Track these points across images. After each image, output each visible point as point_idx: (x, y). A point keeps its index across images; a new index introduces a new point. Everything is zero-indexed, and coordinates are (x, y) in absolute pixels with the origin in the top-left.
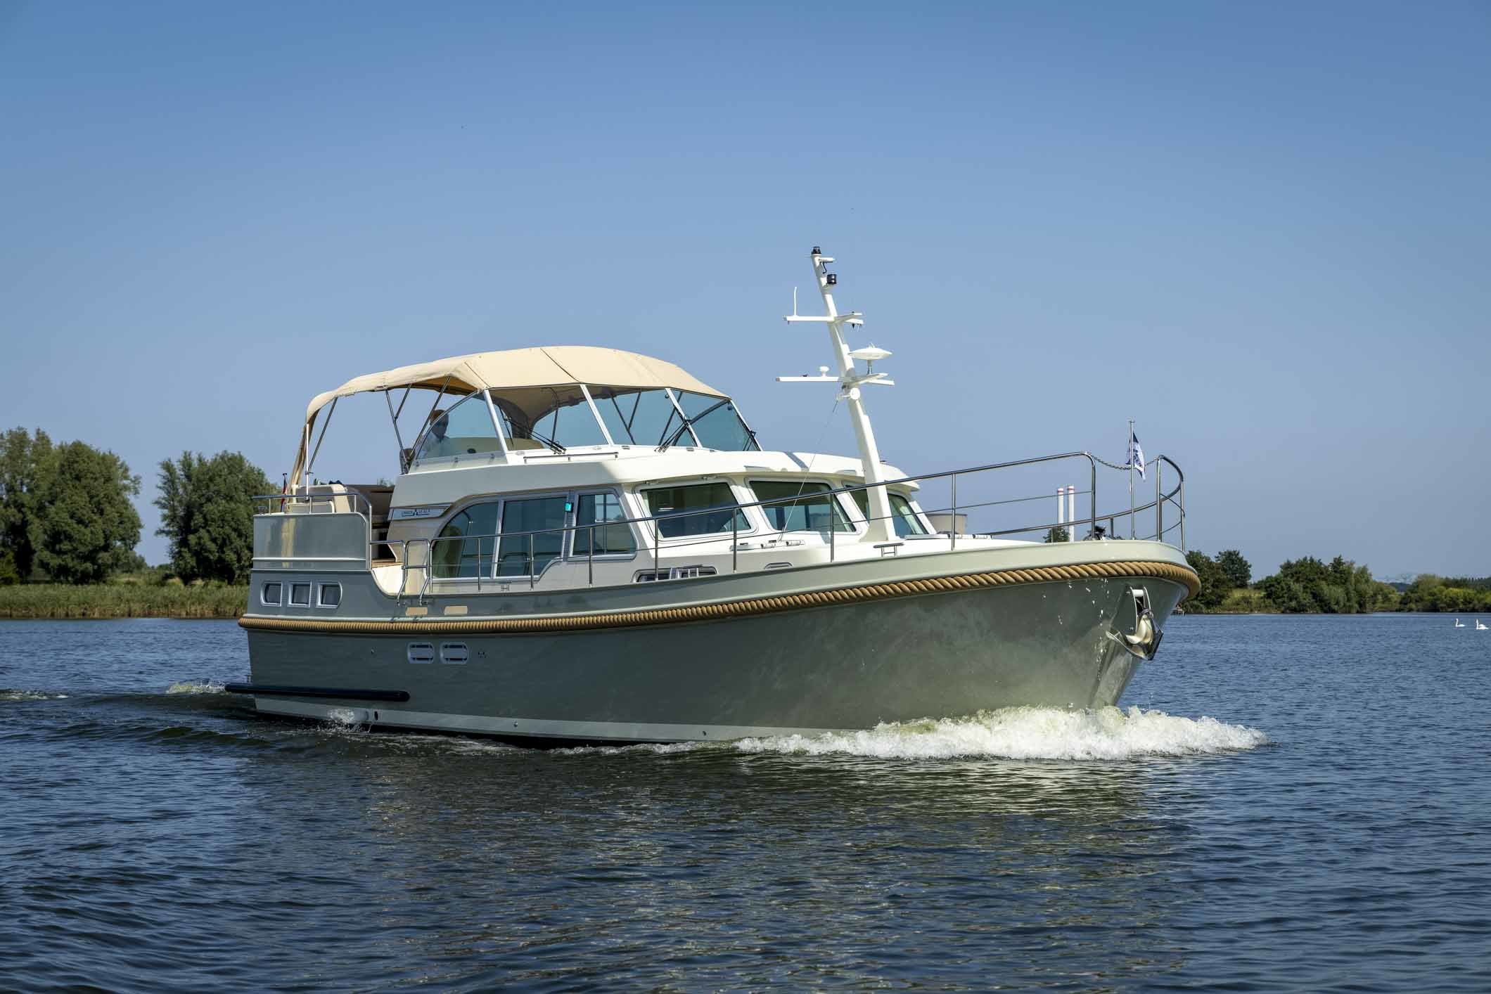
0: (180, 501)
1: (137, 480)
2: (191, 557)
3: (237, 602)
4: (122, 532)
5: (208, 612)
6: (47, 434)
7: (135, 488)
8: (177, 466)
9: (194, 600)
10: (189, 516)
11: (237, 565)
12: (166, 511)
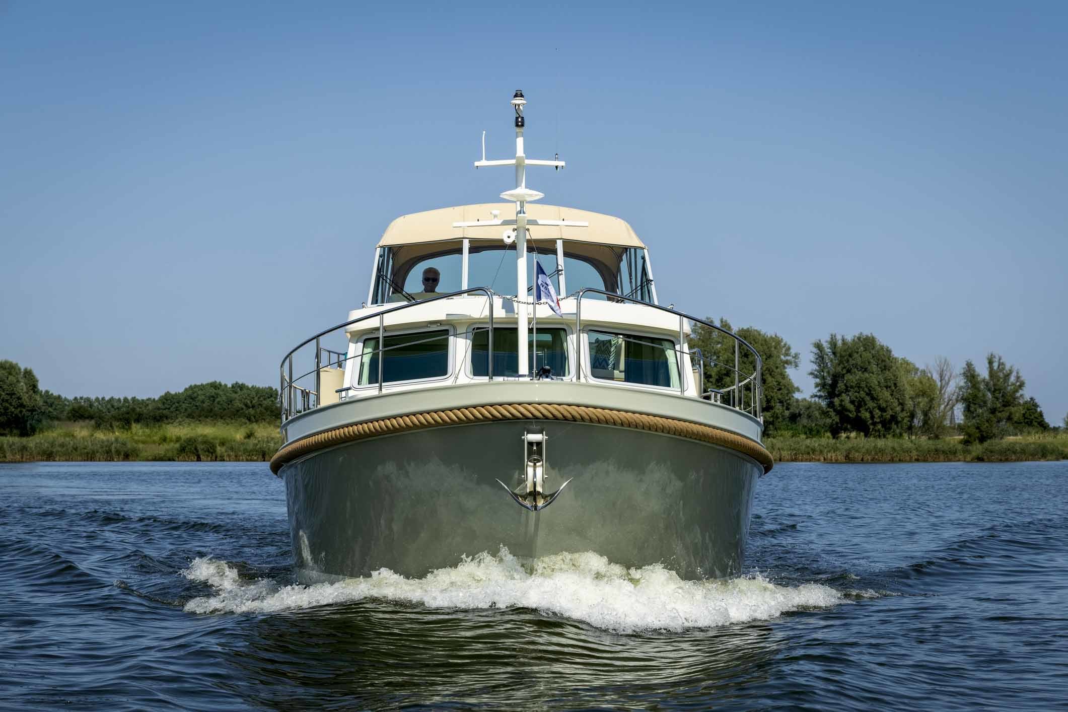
0: (828, 372)
1: (796, 356)
2: (836, 415)
3: (864, 450)
4: (780, 397)
5: (841, 458)
6: (728, 322)
7: (795, 362)
8: (826, 346)
9: (830, 448)
10: (834, 385)
11: (870, 422)
12: (818, 380)
